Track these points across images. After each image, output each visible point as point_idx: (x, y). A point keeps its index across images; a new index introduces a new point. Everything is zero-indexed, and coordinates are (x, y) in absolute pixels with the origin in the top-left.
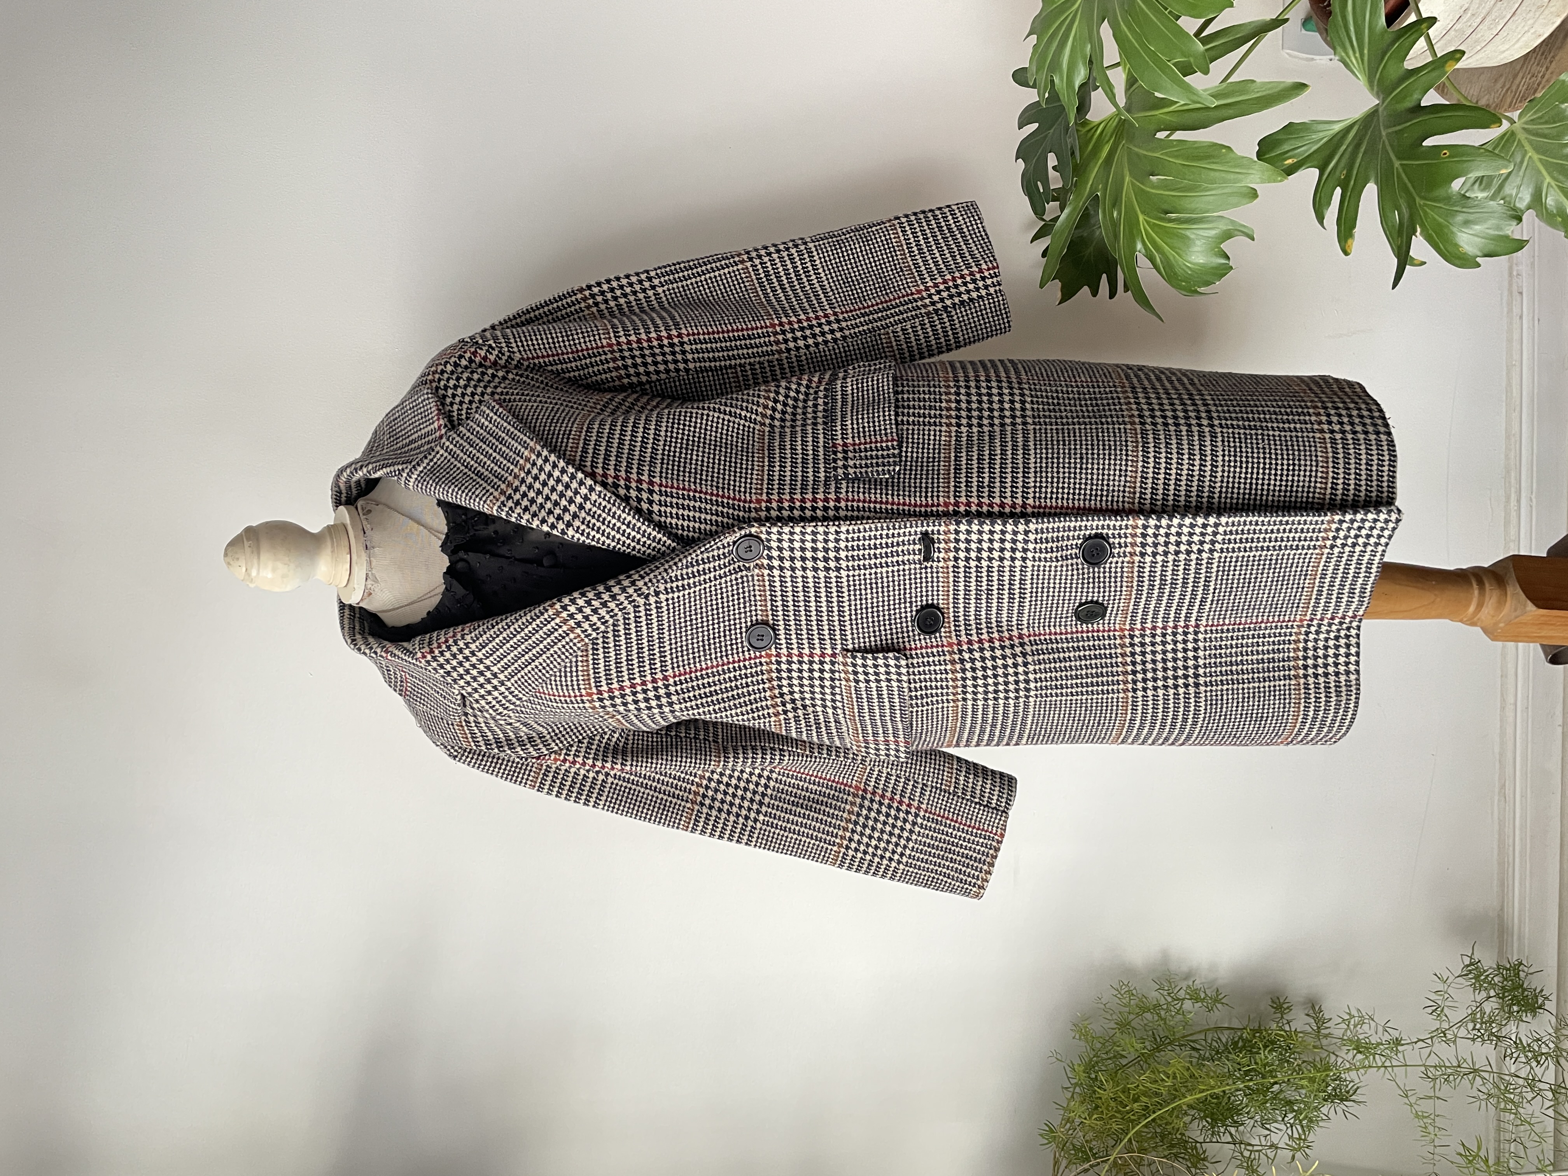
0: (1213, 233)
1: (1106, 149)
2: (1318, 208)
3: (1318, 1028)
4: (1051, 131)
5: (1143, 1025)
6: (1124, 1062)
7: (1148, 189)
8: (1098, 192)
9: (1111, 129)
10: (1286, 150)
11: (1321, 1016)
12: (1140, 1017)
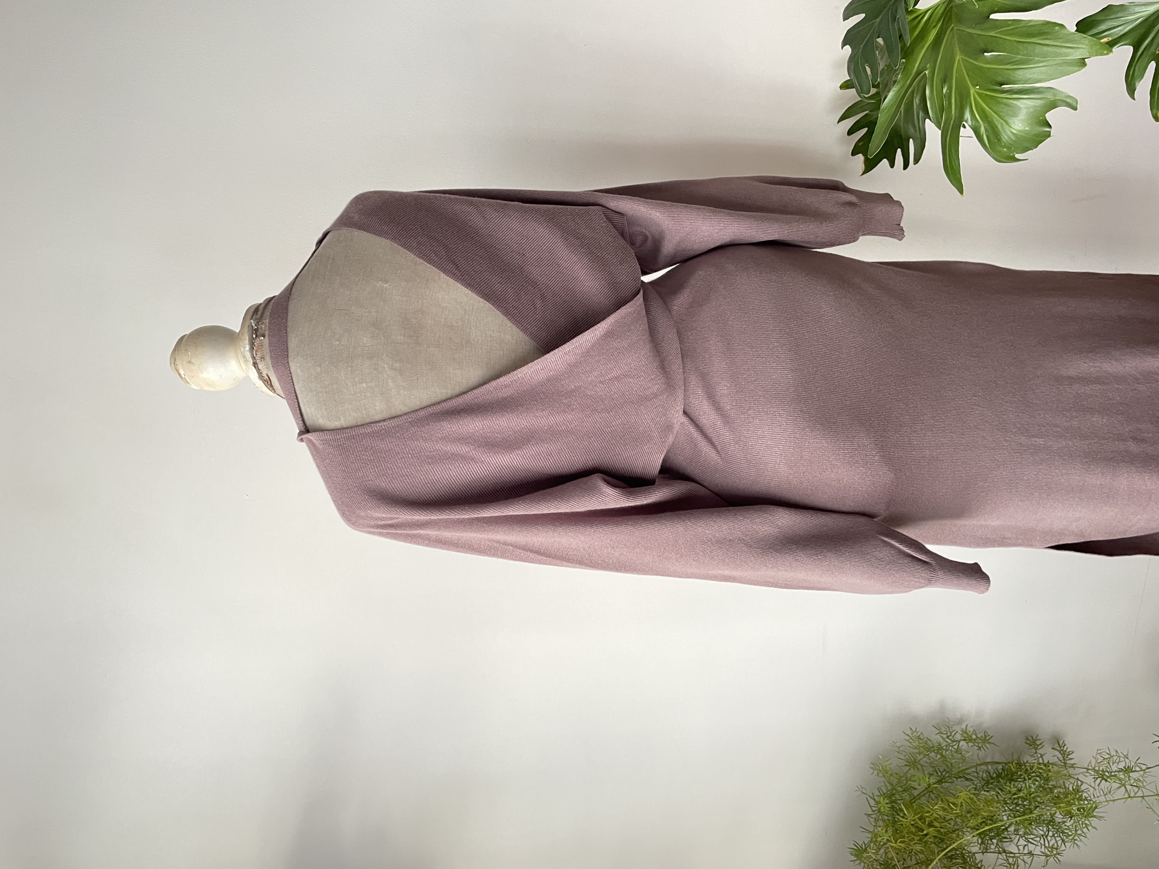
0: (1039, 102)
1: (934, 33)
2: (1131, 81)
3: (1064, 760)
4: (878, 20)
5: (929, 763)
6: (916, 793)
7: (981, 65)
8: (926, 70)
9: (939, 16)
10: (1103, 29)
11: (1065, 749)
12: (927, 757)
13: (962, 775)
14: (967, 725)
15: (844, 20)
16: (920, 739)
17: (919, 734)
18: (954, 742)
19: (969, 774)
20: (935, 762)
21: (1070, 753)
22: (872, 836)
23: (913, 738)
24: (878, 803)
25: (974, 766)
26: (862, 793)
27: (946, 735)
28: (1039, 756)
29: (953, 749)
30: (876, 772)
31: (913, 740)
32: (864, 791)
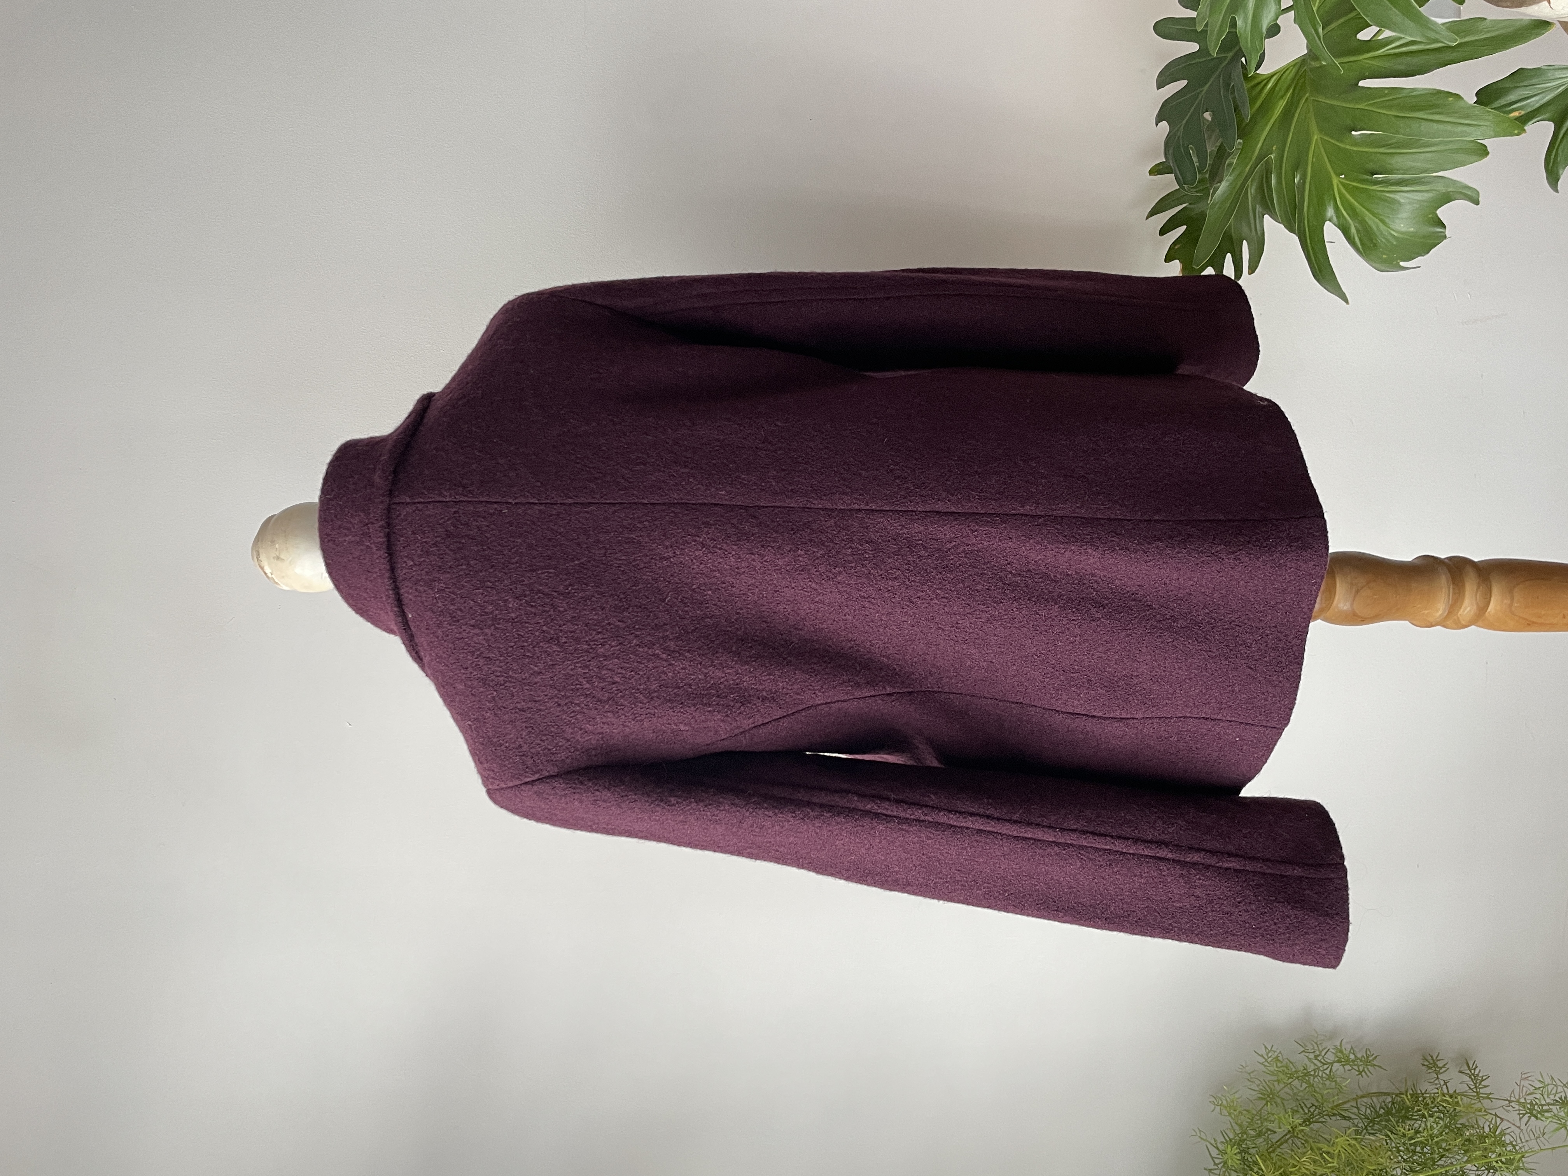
0: (1426, 196)
1: (1281, 105)
2: (1552, 168)
3: (1476, 1087)
4: (1205, 88)
5: (1292, 1094)
6: (1275, 1138)
7: (1348, 147)
8: (1271, 154)
9: (1288, 79)
10: (1512, 101)
11: (1477, 1072)
12: (1289, 1086)
13: (1338, 1112)
14: (1341, 1041)
15: (1158, 89)
16: (1279, 1061)
17: (1276, 1054)
18: (1324, 1064)
19: (1347, 1110)
20: (1300, 1094)
21: (1484, 1078)
23: (1269, 1060)
24: (1223, 1153)
25: (1354, 1099)
26: (1199, 1139)
27: (1313, 1055)
28: (1442, 1083)
29: (1324, 1075)
30: (1218, 1108)
31: (1269, 1063)
32: (1203, 1136)
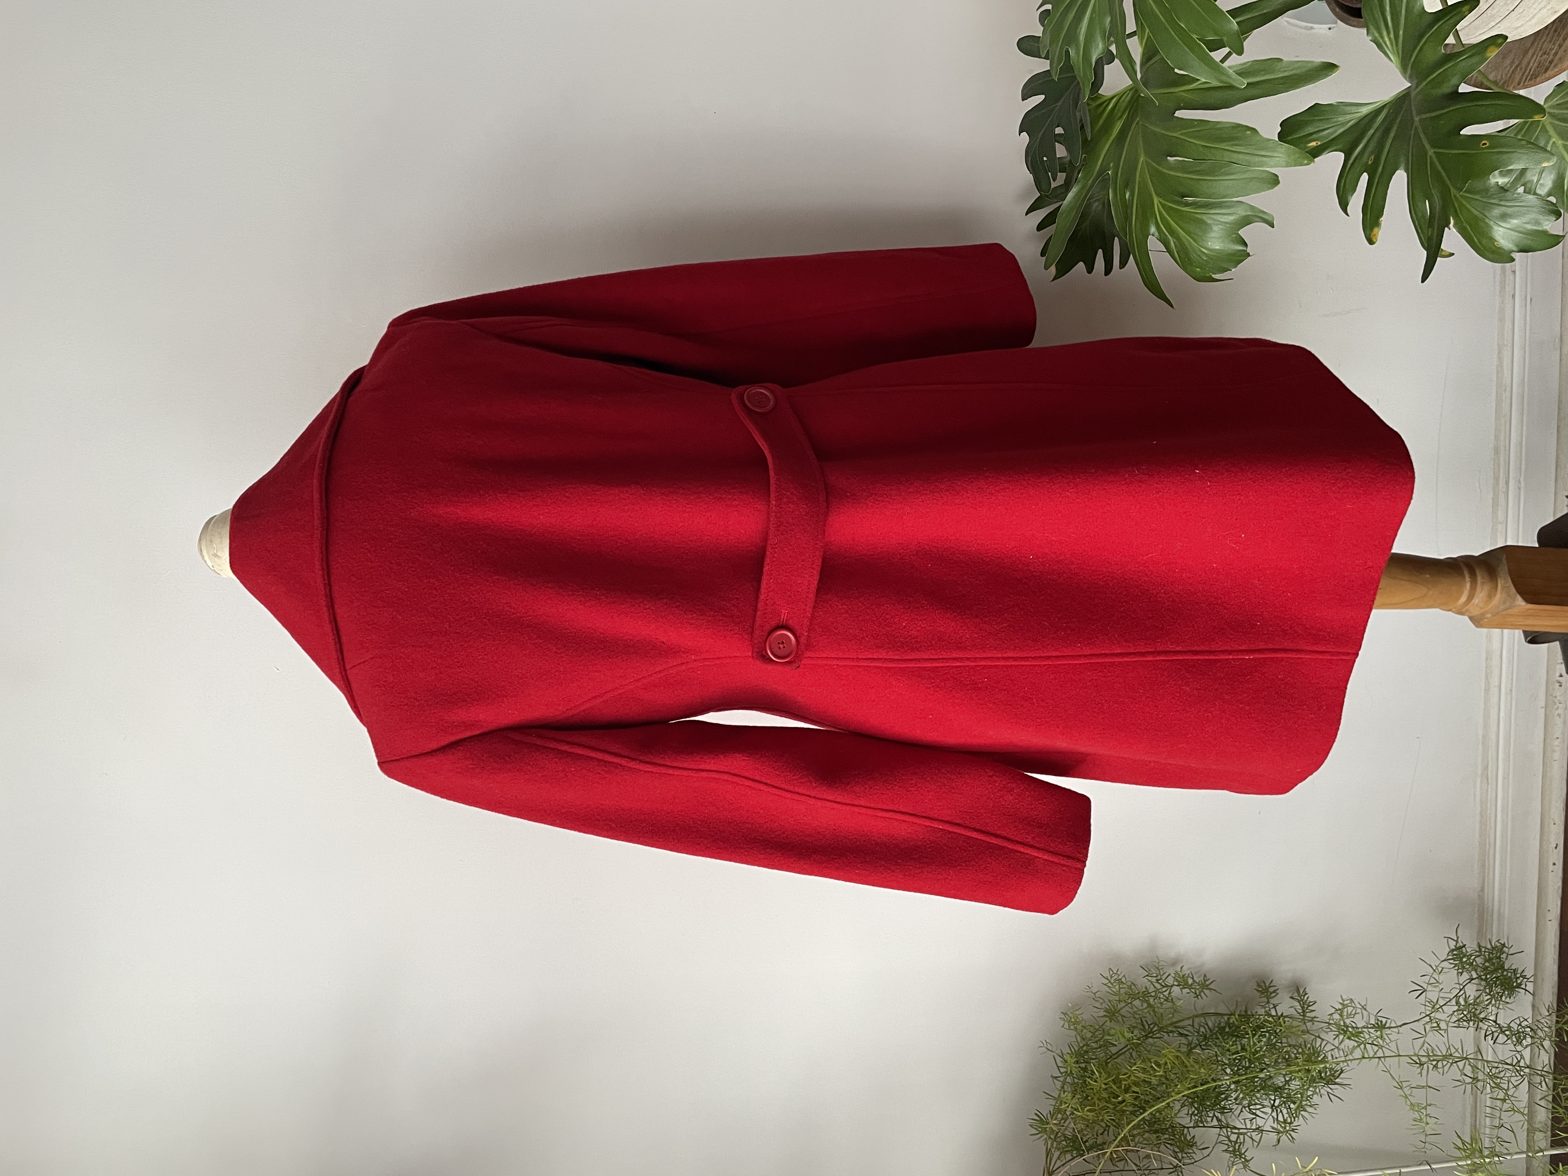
0: (1231, 218)
1: (1118, 126)
2: (1343, 194)
3: (1303, 1012)
4: (1059, 104)
5: (1132, 1012)
6: (1114, 1050)
7: (1165, 171)
8: (1109, 170)
9: (1125, 104)
10: (1310, 132)
11: (1305, 999)
12: (1129, 1005)
13: (1174, 1029)
14: (1182, 967)
15: (1023, 100)
16: (1122, 982)
17: (1120, 977)
18: (1164, 987)
19: (1183, 1028)
20: (1139, 1012)
21: (1311, 1004)
22: (1056, 1103)
23: (1112, 981)
24: (1066, 1062)
25: (1188, 1018)
26: (1047, 1050)
27: (1155, 978)
28: (1272, 1006)
29: (1162, 996)
30: (1066, 1023)
31: (1112, 984)
32: (1049, 1047)
